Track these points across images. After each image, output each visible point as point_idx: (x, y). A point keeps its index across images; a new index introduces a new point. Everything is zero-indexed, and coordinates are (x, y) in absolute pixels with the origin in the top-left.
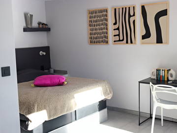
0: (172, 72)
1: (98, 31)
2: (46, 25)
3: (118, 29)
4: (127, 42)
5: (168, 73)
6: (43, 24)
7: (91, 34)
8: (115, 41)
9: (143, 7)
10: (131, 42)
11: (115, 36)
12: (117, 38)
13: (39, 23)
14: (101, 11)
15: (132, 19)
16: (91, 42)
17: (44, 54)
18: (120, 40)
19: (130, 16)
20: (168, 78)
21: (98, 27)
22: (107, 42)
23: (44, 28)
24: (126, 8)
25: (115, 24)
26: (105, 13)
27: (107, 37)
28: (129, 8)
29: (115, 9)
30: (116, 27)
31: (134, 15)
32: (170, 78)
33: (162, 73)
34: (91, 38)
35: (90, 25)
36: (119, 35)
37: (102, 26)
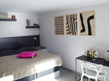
0: (96, 53)
1: (59, 28)
2: (38, 25)
3: (68, 27)
4: (73, 34)
5: (94, 53)
6: (36, 24)
7: (56, 29)
8: (67, 33)
9: (81, 15)
10: (75, 34)
11: (67, 30)
12: (68, 32)
13: (34, 24)
14: (60, 17)
15: (75, 21)
16: (56, 33)
17: (36, 39)
18: (69, 33)
19: (74, 20)
20: (94, 56)
21: (59, 26)
22: (63, 34)
23: (36, 26)
24: (72, 15)
25: (67, 24)
26: (62, 18)
27: (63, 31)
28: (74, 15)
29: (67, 16)
30: (68, 25)
31: (76, 19)
32: (95, 57)
33: (90, 53)
34: (56, 31)
35: (56, 25)
36: (69, 30)
37: (61, 25)
